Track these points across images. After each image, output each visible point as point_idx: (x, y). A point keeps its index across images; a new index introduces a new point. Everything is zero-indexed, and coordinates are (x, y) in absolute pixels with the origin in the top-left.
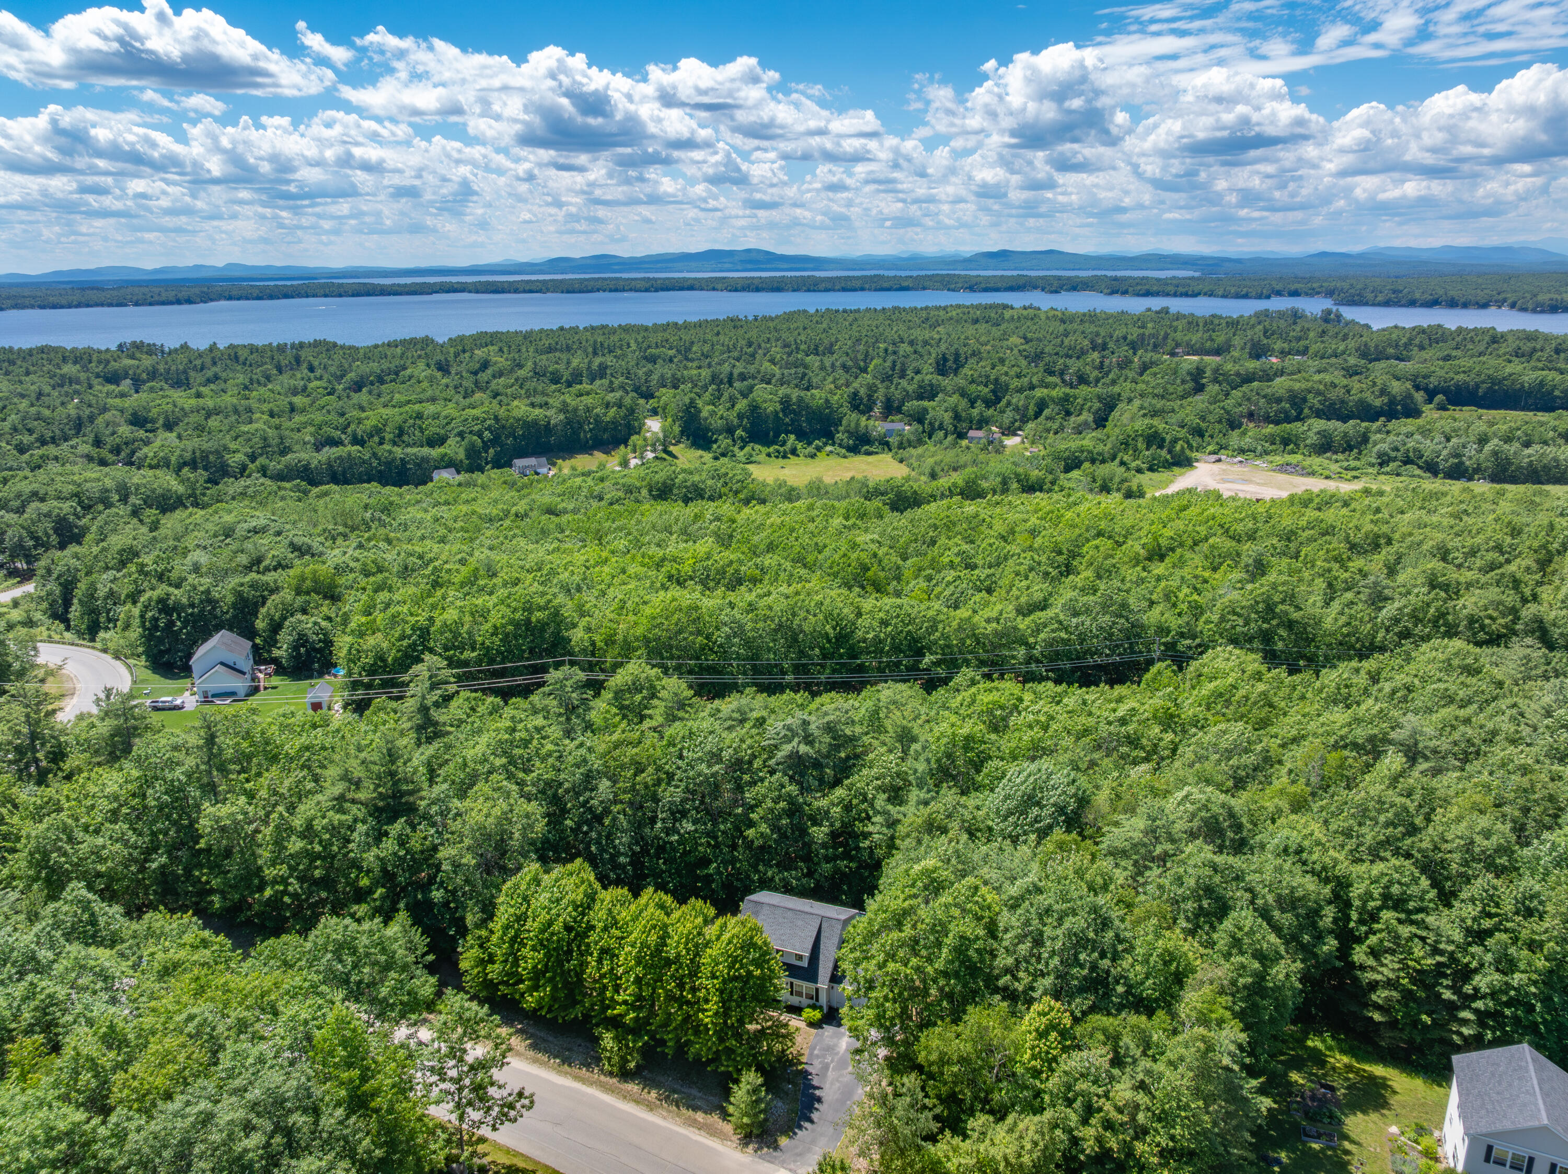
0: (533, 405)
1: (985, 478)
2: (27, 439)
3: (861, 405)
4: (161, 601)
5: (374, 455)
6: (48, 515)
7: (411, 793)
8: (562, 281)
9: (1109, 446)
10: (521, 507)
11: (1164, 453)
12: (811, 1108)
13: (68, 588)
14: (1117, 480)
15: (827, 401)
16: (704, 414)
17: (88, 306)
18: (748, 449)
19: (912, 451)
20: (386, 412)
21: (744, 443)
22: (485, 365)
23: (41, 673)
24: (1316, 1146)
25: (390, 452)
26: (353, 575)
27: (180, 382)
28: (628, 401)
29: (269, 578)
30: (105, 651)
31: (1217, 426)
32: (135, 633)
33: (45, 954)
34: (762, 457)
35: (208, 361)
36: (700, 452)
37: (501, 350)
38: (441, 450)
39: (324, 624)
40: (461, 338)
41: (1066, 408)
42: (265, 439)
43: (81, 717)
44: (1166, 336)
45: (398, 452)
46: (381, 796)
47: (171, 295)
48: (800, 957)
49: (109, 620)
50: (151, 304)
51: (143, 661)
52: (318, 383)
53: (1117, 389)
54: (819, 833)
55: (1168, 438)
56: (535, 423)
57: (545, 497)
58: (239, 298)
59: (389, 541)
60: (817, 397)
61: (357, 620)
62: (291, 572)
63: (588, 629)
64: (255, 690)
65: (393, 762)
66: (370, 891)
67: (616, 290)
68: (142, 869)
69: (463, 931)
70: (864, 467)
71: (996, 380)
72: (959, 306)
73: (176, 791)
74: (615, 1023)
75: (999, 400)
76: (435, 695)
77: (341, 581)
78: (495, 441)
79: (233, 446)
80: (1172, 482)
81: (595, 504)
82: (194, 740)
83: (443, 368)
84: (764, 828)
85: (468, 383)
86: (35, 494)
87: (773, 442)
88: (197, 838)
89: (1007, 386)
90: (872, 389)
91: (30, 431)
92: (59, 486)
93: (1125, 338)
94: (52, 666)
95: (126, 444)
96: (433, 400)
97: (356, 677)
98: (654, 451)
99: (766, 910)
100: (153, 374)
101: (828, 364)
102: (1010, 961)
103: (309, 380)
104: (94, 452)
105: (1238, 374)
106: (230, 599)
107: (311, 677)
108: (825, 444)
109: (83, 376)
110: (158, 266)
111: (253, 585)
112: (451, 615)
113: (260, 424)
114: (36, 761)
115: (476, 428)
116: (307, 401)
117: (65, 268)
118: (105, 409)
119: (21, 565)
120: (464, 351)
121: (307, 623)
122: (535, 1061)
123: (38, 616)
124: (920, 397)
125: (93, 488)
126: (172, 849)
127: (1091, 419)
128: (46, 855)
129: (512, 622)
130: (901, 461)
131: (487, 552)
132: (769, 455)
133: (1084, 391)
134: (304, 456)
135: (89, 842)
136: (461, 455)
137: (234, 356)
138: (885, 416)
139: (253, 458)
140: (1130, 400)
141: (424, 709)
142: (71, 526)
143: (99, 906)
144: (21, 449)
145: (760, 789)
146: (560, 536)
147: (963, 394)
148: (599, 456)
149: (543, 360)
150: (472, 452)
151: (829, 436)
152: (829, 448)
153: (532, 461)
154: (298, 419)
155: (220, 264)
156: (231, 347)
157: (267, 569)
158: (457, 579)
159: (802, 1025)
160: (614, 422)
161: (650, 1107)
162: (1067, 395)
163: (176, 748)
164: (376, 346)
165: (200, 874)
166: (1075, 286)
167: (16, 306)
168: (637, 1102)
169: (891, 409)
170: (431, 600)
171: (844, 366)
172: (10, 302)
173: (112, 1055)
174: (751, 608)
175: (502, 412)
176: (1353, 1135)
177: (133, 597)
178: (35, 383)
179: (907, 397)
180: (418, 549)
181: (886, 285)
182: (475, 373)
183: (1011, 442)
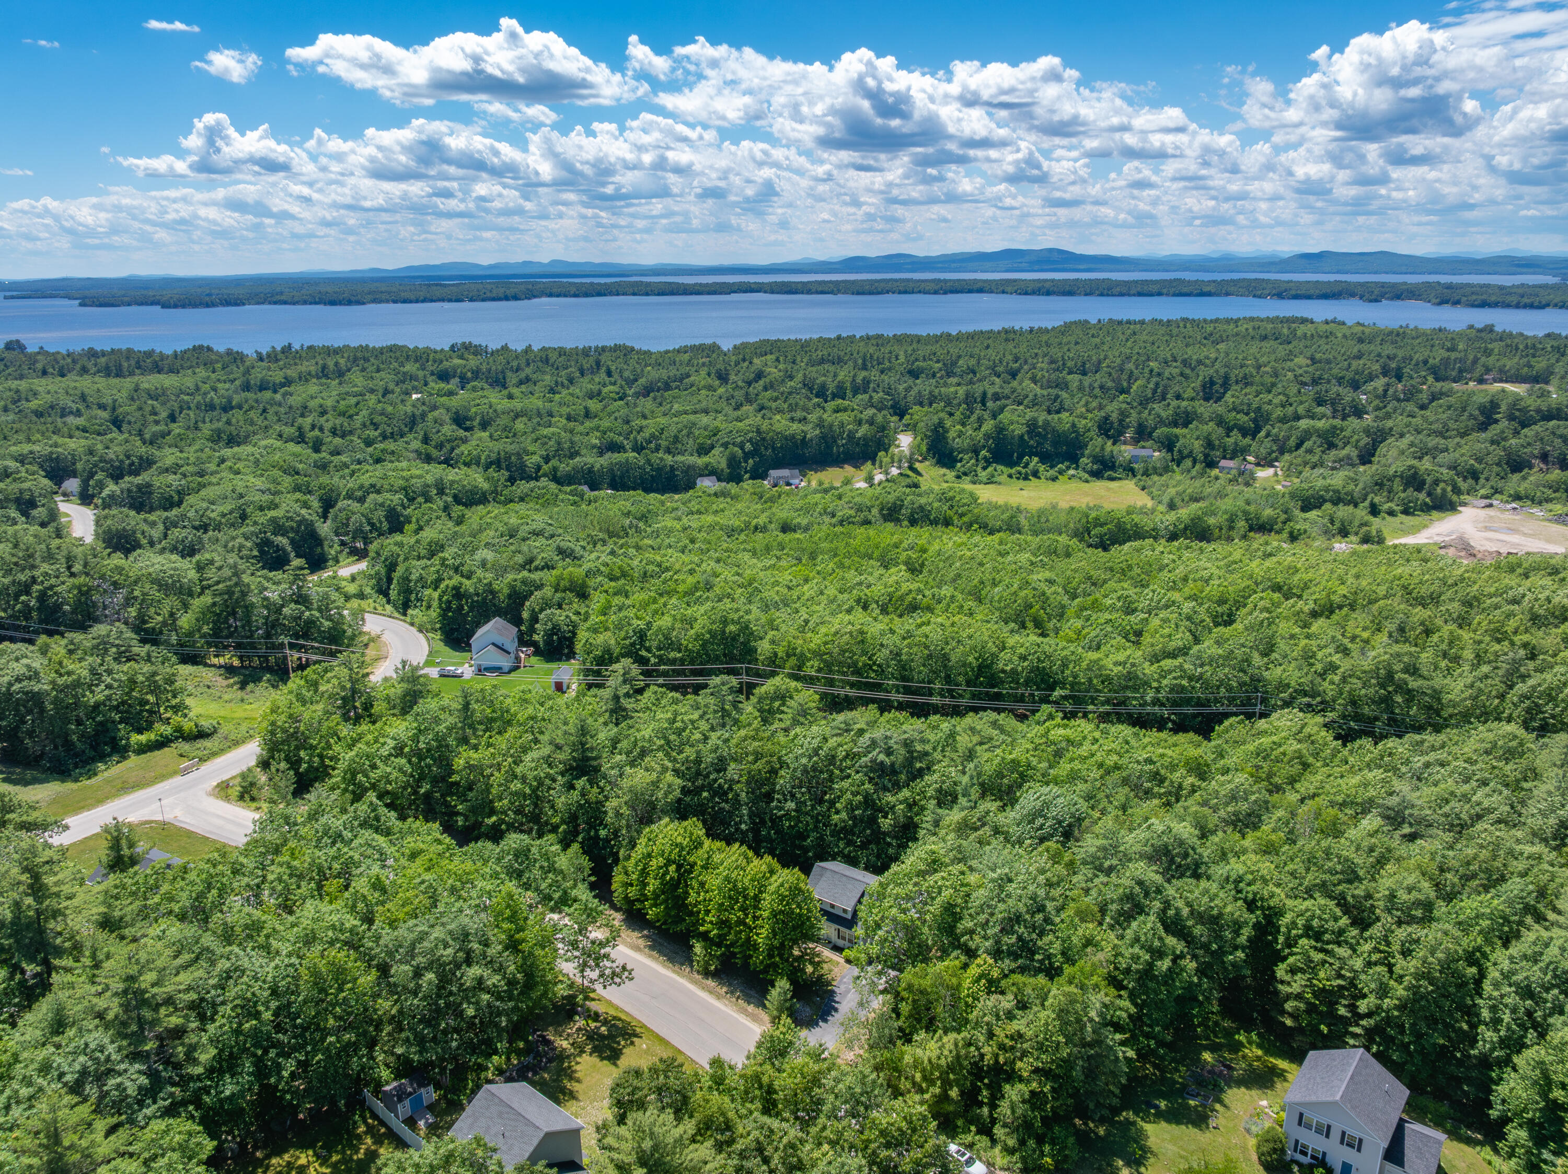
0: (792, 420)
1: (1213, 514)
2: (373, 434)
3: (1109, 430)
4: (455, 588)
5: (648, 462)
6: (382, 505)
7: (595, 759)
8: (854, 282)
9: (1361, 486)
10: (762, 520)
11: (1422, 496)
12: (829, 1013)
13: (391, 567)
14: (1356, 523)
15: (1074, 425)
16: (952, 434)
17: (432, 301)
18: (990, 469)
19: (1155, 478)
20: (663, 421)
21: (988, 463)
22: (759, 375)
23: (365, 639)
24: (1192, 1103)
25: (662, 459)
26: (600, 579)
27: (499, 382)
28: (879, 418)
29: (536, 576)
30: (412, 624)
31: (1496, 469)
32: (434, 613)
33: (347, 835)
34: (1004, 478)
35: (523, 362)
36: (944, 471)
37: (777, 360)
38: (706, 459)
39: (574, 618)
40: (745, 345)
41: (1329, 441)
42: (559, 443)
43: (386, 679)
44: (1475, 361)
45: (669, 459)
46: (574, 758)
47: (501, 291)
48: (845, 911)
49: (418, 600)
50: (483, 300)
51: (438, 636)
52: (611, 388)
53: (1389, 423)
54: (886, 823)
55: (1429, 480)
56: (793, 436)
57: (783, 512)
58: (558, 295)
59: (638, 548)
60: (1064, 421)
61: (595, 619)
62: (554, 572)
63: (773, 642)
64: (515, 668)
65: (584, 735)
66: (558, 827)
67: (905, 292)
68: (415, 792)
69: (616, 861)
70: (1103, 493)
71: (1259, 409)
72: (1252, 319)
73: (441, 741)
74: (704, 936)
75: (1258, 429)
76: (626, 688)
77: (591, 583)
78: (754, 453)
79: (531, 448)
80: (1425, 527)
81: (827, 519)
82: (456, 706)
83: (723, 378)
84: (844, 815)
85: (739, 395)
86: (373, 486)
87: (1017, 464)
88: (451, 772)
89: (1269, 414)
90: (1123, 414)
91: (376, 426)
92: (392, 480)
93: (1425, 362)
94: (373, 634)
95: (449, 441)
96: (706, 412)
97: (588, 665)
98: (899, 468)
99: (828, 874)
100: (476, 374)
101: (1086, 384)
102: (970, 924)
103: (604, 385)
104: (423, 448)
105: (1538, 411)
106: (506, 591)
107: (560, 660)
108: (1068, 468)
109: (421, 374)
110: (492, 262)
111: (524, 582)
112: (665, 622)
113: (557, 429)
114: (355, 708)
115: (739, 440)
116: (599, 406)
117: (416, 263)
118: (434, 408)
119: (359, 545)
120: (744, 360)
121: (560, 616)
122: (650, 956)
123: (368, 590)
124: (1175, 424)
125: (417, 483)
126: (435, 781)
127: (1354, 453)
128: (354, 774)
129: (710, 632)
130: (1143, 489)
131: (712, 563)
132: (1010, 476)
133: (1353, 423)
134: (590, 460)
135: (383, 769)
136: (723, 464)
137: (546, 358)
138: (1136, 441)
139: (547, 459)
140: (1402, 435)
141: (616, 698)
142: (399, 515)
143: (383, 810)
144: (369, 443)
145: (845, 784)
146: (779, 553)
147: (1220, 422)
148: (849, 470)
149: (813, 371)
150: (733, 462)
151: (1073, 458)
152: (1071, 472)
153: (785, 472)
154: (588, 424)
155: (546, 260)
156: (544, 349)
157: (537, 569)
158: (681, 588)
159: (842, 961)
160: (864, 438)
161: (719, 997)
162: (1335, 427)
163: (443, 709)
164: (667, 352)
165: (452, 800)
166: (1399, 294)
167: (375, 301)
168: (711, 992)
169: (1143, 434)
170: (654, 607)
171: (1101, 387)
172: (370, 297)
173: (377, 895)
174: (908, 635)
175: (765, 427)
176: (1227, 1101)
177: (436, 584)
178: (385, 378)
179: (1161, 422)
180: (658, 558)
181: (1185, 290)
182: (749, 384)
183: (1264, 474)
